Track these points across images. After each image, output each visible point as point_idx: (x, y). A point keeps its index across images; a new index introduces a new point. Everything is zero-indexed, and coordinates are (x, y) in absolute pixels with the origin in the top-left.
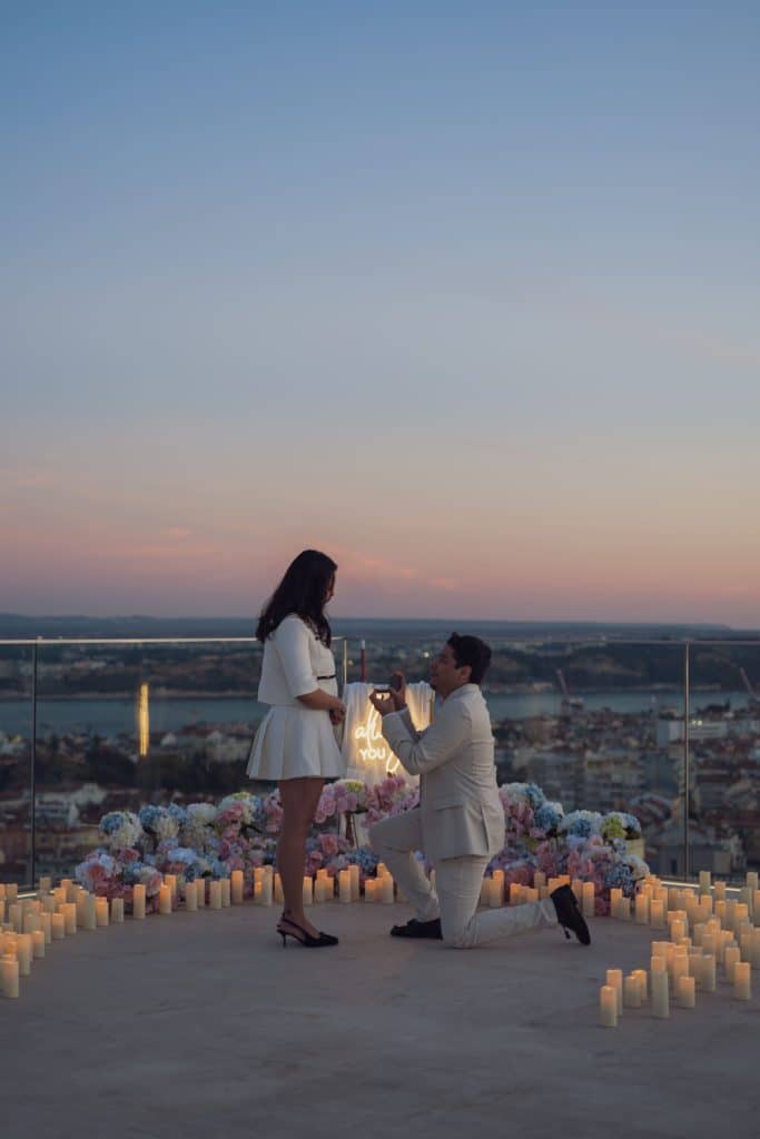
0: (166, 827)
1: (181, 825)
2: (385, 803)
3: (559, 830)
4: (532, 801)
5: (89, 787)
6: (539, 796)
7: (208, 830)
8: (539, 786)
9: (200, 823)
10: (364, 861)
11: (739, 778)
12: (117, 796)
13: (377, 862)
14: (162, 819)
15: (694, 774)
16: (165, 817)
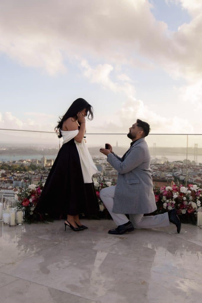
5: (2, 170)
11: (112, 169)
12: (7, 172)
15: (105, 169)
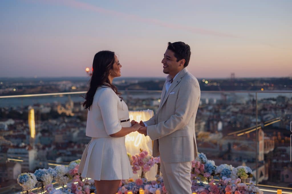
0: (47, 179)
1: (54, 177)
2: (141, 163)
3: (216, 173)
4: (202, 161)
5: (10, 120)
6: (205, 158)
7: (65, 178)
8: (204, 154)
9: (62, 175)
10: (133, 189)
12: (17, 122)
13: (139, 189)
14: (45, 175)
16: (47, 174)
